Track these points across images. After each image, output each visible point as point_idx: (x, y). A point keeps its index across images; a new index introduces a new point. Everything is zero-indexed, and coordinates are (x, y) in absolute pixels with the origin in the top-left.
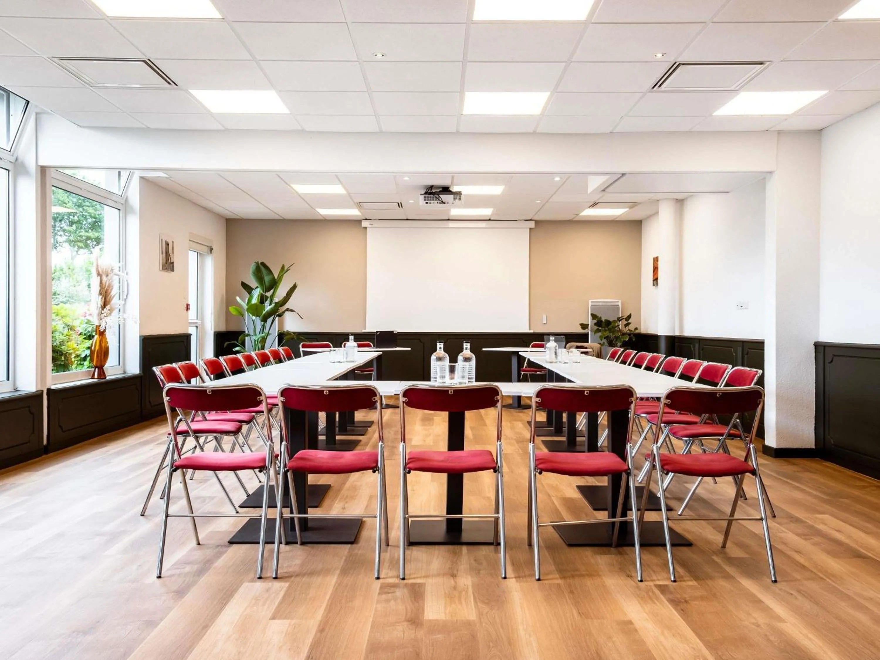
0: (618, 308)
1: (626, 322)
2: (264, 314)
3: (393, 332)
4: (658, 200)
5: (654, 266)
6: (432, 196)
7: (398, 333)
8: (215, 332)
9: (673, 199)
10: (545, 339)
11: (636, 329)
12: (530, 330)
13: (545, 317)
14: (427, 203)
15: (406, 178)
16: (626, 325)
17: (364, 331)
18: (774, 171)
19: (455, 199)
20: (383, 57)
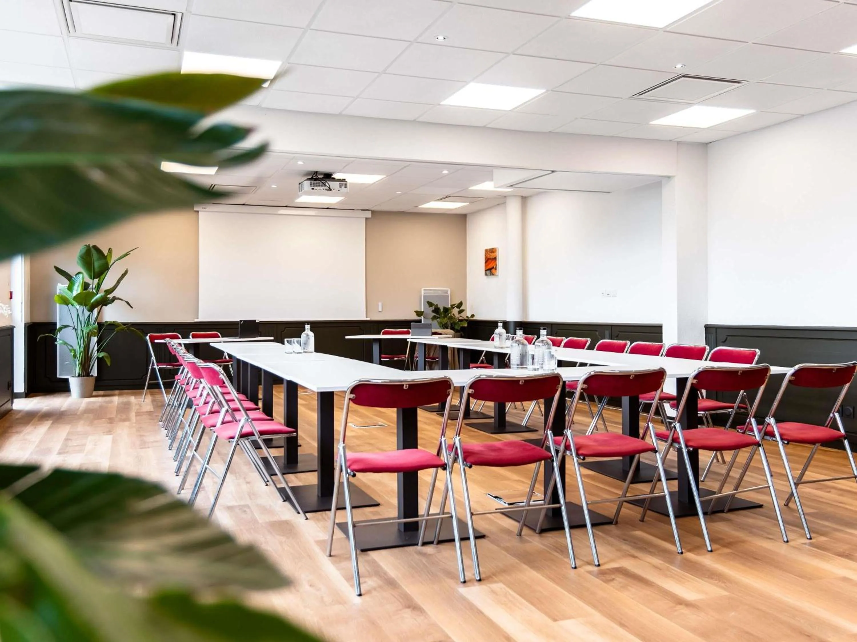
0: (448, 296)
1: (458, 310)
2: (93, 303)
3: (255, 321)
4: (505, 197)
5: (486, 258)
6: (318, 182)
7: (260, 321)
8: (25, 324)
9: (519, 196)
10: (412, 326)
11: (473, 316)
12: (366, 317)
13: (380, 304)
14: (313, 189)
15: (300, 163)
16: (460, 312)
17: (196, 320)
18: (673, 177)
19: (340, 187)
20: (445, 40)
